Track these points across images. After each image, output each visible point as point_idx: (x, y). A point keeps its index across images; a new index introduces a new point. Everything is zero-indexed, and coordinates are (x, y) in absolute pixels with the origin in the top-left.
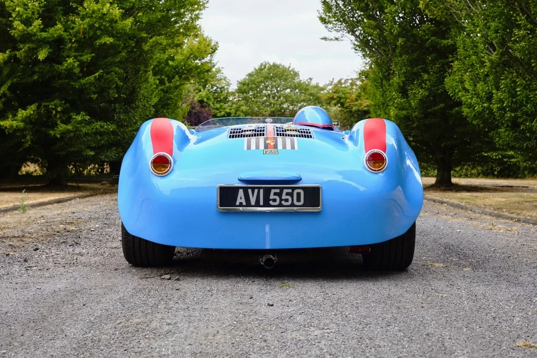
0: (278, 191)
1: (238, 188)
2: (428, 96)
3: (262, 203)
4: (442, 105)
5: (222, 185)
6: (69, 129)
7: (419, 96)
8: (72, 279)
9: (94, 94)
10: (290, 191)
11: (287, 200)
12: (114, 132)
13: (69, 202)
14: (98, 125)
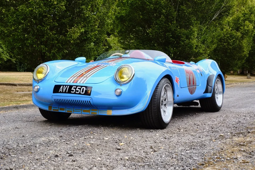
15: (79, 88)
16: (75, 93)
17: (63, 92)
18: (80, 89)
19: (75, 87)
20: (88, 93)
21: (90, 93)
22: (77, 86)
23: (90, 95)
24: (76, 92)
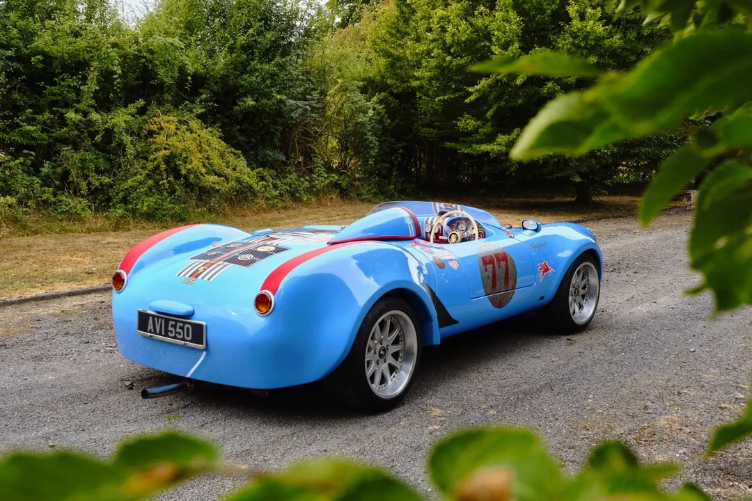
0: (173, 323)
1: (149, 315)
3: (163, 333)
5: (140, 310)
10: (182, 325)
11: (180, 334)
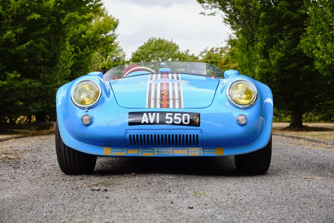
2: (284, 58)
4: (295, 64)
6: (5, 85)
7: (277, 57)
8: (17, 191)
9: (26, 58)
12: (40, 88)
13: (7, 141)
14: (27, 81)
15: (178, 116)
16: (173, 124)
17: (150, 123)
18: (181, 117)
19: (171, 114)
20: (196, 122)
21: (198, 123)
22: (174, 113)
23: (198, 125)
24: (175, 122)
